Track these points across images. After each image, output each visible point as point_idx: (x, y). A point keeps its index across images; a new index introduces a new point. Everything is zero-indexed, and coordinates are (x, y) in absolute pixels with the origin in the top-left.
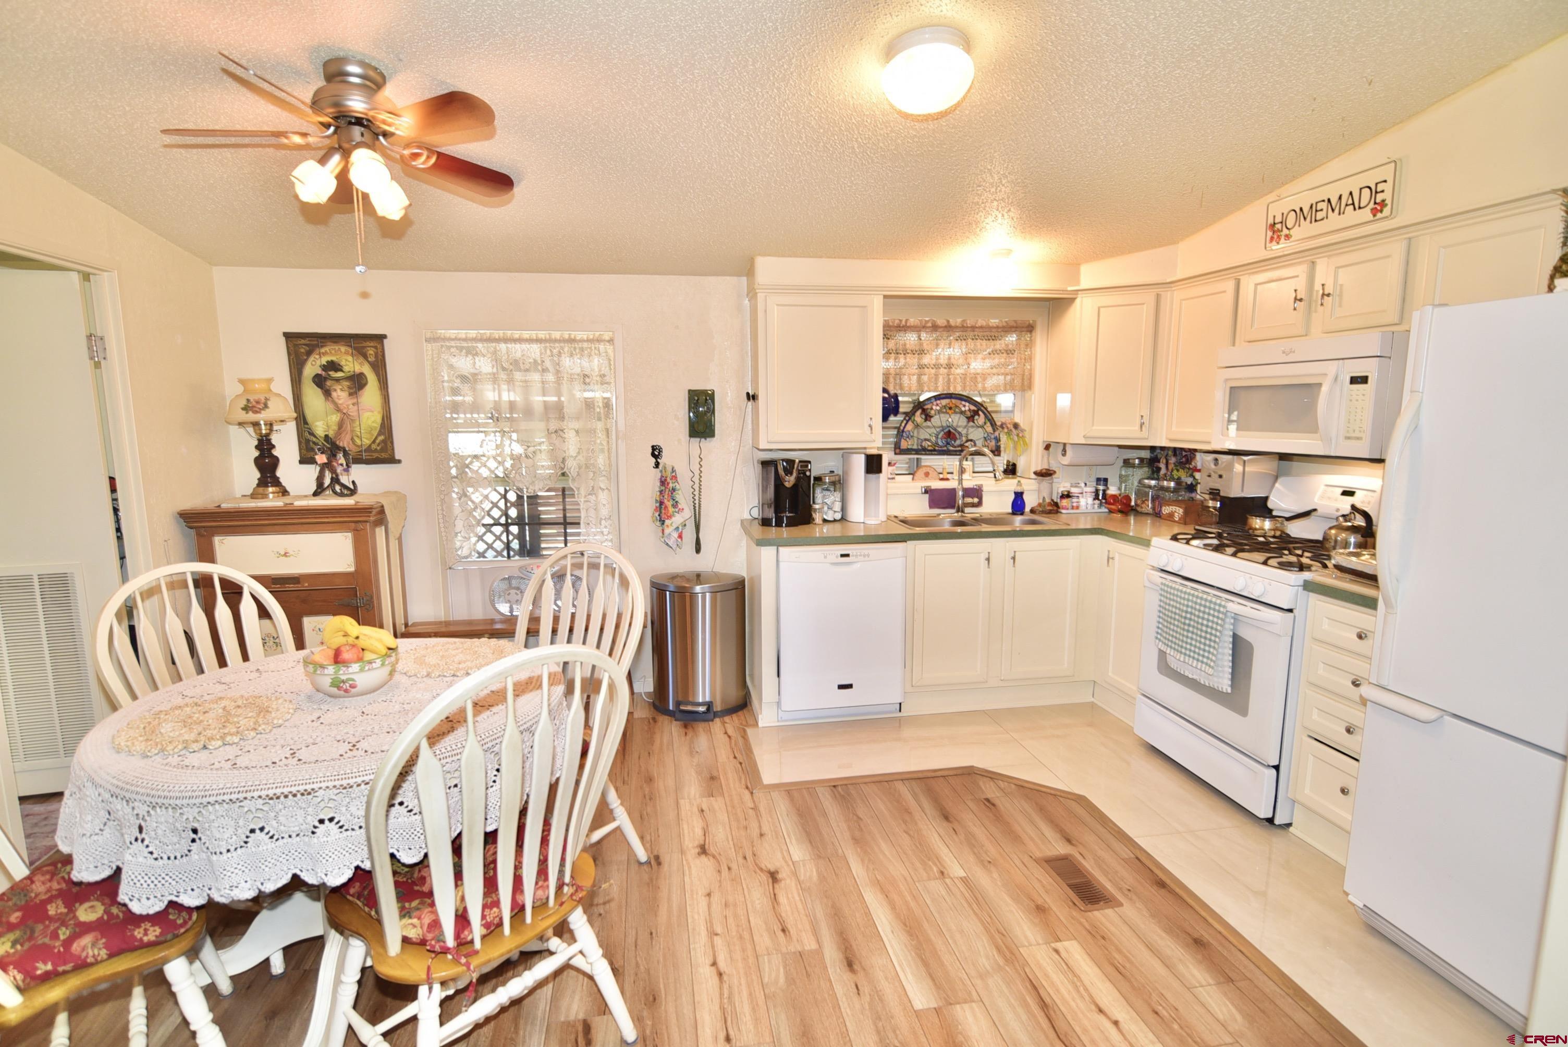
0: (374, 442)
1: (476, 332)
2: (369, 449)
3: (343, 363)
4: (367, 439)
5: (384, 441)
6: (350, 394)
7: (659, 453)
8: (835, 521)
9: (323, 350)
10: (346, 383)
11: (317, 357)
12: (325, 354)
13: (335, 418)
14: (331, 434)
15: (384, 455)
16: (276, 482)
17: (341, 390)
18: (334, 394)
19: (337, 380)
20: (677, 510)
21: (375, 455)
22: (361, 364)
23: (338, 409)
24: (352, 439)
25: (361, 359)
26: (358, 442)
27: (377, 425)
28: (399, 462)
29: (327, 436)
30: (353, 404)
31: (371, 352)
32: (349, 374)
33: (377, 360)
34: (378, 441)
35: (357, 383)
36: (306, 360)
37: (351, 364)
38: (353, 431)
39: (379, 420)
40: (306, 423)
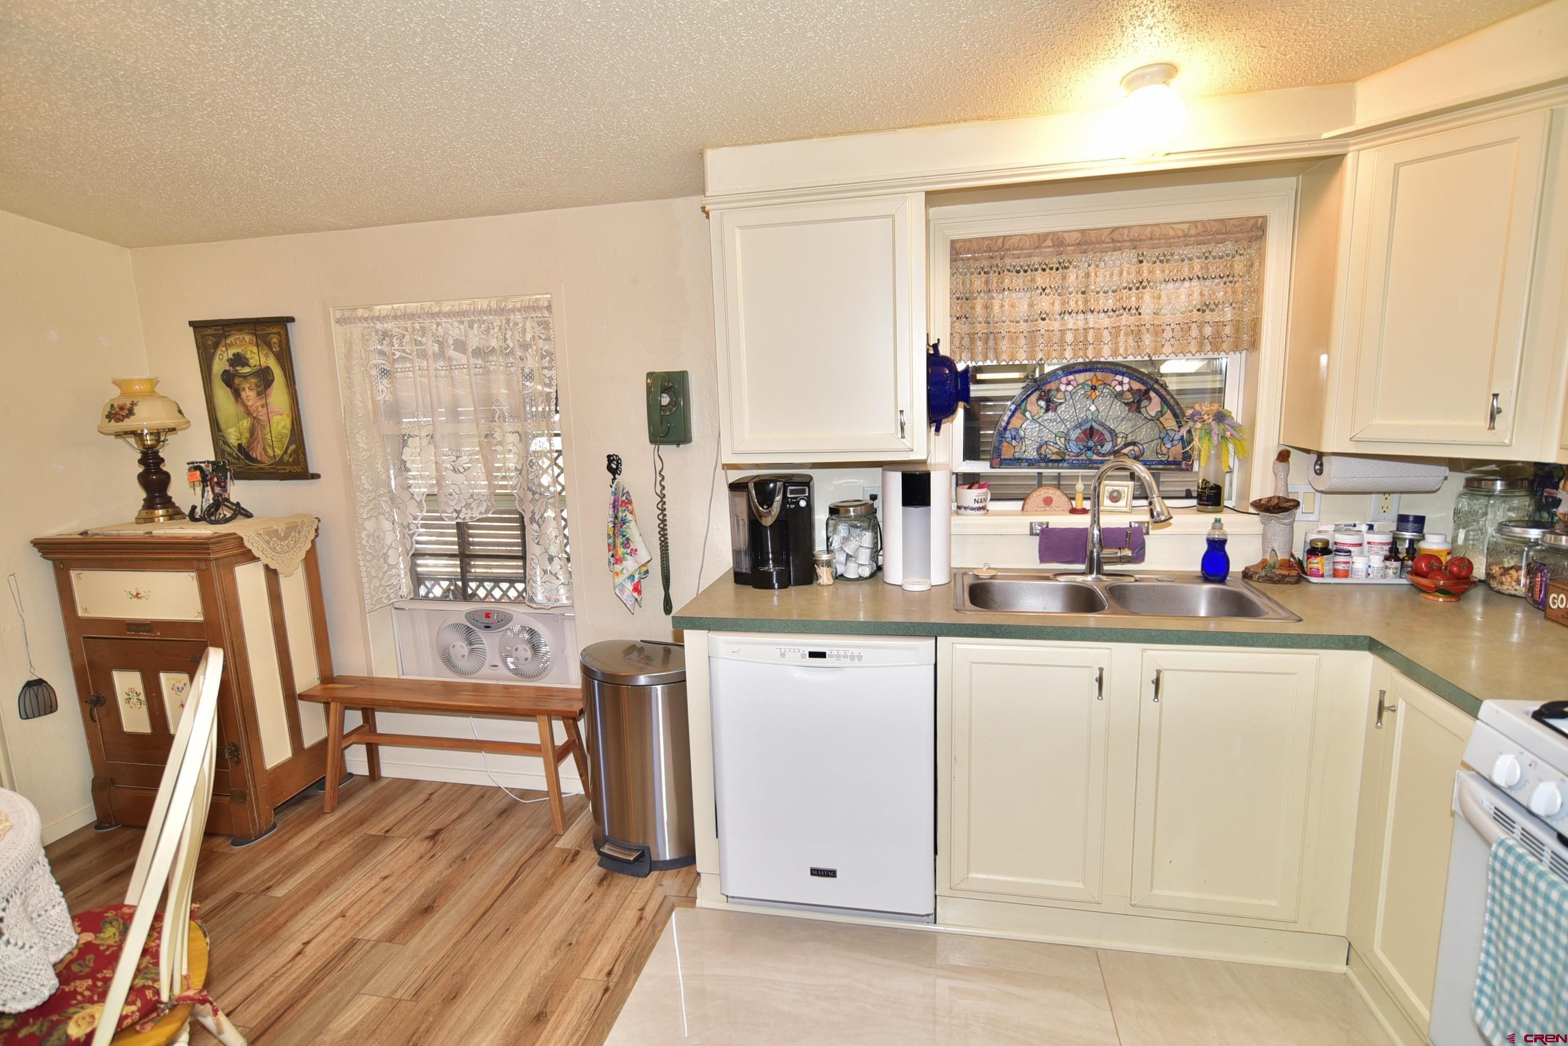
0: (285, 452)
1: (390, 307)
2: (281, 461)
3: (248, 356)
4: (278, 448)
5: (294, 451)
6: (259, 394)
7: (617, 466)
8: (860, 578)
9: (228, 341)
10: (254, 381)
11: (224, 349)
12: (231, 345)
13: (246, 423)
14: (244, 442)
15: (297, 469)
16: (167, 503)
17: (250, 389)
18: (243, 395)
19: (245, 377)
20: (629, 551)
21: (288, 469)
22: (266, 356)
23: (249, 413)
24: (264, 449)
25: (266, 350)
26: (271, 452)
27: (287, 431)
28: (316, 476)
29: (240, 445)
30: (262, 406)
31: (275, 340)
32: (255, 369)
33: (281, 351)
34: (289, 452)
35: (264, 378)
36: (214, 353)
37: (258, 357)
38: (264, 439)
39: (289, 426)
40: (220, 430)
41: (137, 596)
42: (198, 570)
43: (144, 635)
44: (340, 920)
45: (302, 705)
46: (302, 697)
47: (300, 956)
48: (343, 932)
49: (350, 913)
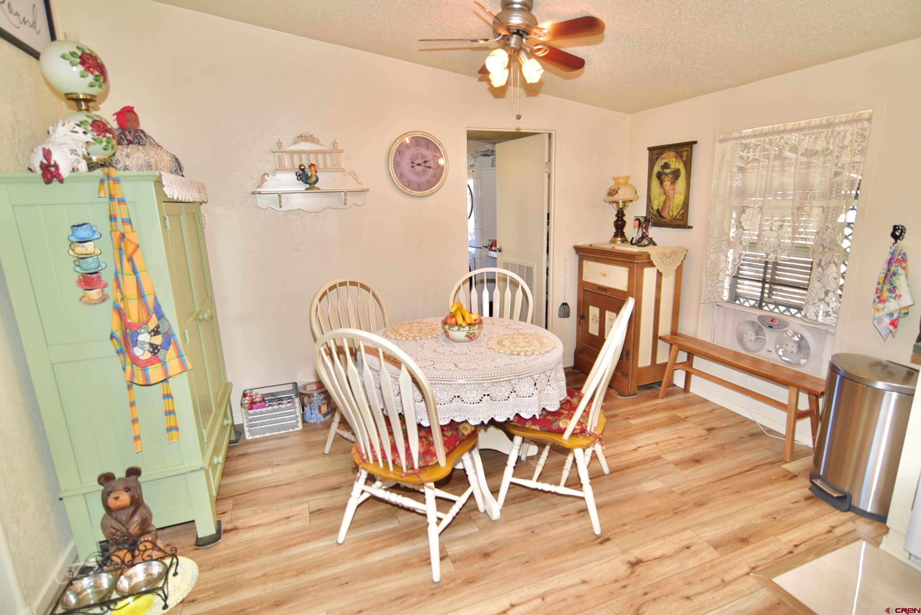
0: (678, 214)
2: (675, 219)
3: (671, 163)
4: (676, 212)
5: (683, 214)
6: (672, 183)
7: (901, 234)
9: (663, 156)
10: (671, 176)
11: (660, 160)
12: (664, 158)
13: (663, 198)
14: (660, 208)
15: (682, 223)
16: (623, 235)
17: (668, 181)
18: (664, 183)
19: (667, 174)
21: (678, 222)
22: (679, 163)
23: (665, 193)
24: (669, 212)
25: (680, 160)
26: (671, 214)
27: (681, 203)
28: (690, 227)
29: (658, 209)
30: (672, 189)
31: (685, 154)
32: (673, 170)
33: (687, 160)
34: (680, 213)
35: (676, 174)
36: (655, 163)
37: (676, 164)
38: (669, 206)
39: (683, 200)
40: (650, 202)
41: (604, 275)
42: (630, 267)
43: (604, 293)
44: (655, 446)
45: (660, 342)
46: (661, 338)
47: (635, 451)
48: (655, 451)
49: (660, 445)
